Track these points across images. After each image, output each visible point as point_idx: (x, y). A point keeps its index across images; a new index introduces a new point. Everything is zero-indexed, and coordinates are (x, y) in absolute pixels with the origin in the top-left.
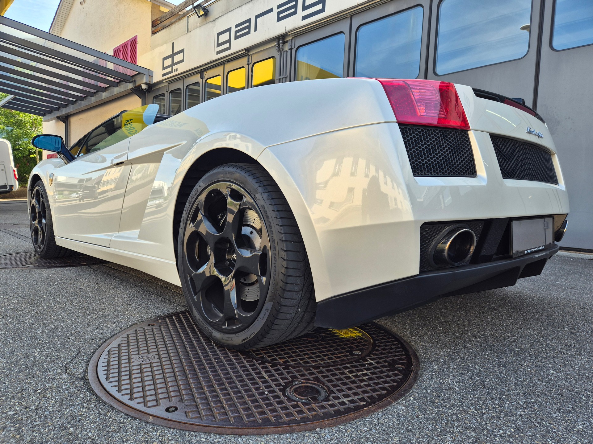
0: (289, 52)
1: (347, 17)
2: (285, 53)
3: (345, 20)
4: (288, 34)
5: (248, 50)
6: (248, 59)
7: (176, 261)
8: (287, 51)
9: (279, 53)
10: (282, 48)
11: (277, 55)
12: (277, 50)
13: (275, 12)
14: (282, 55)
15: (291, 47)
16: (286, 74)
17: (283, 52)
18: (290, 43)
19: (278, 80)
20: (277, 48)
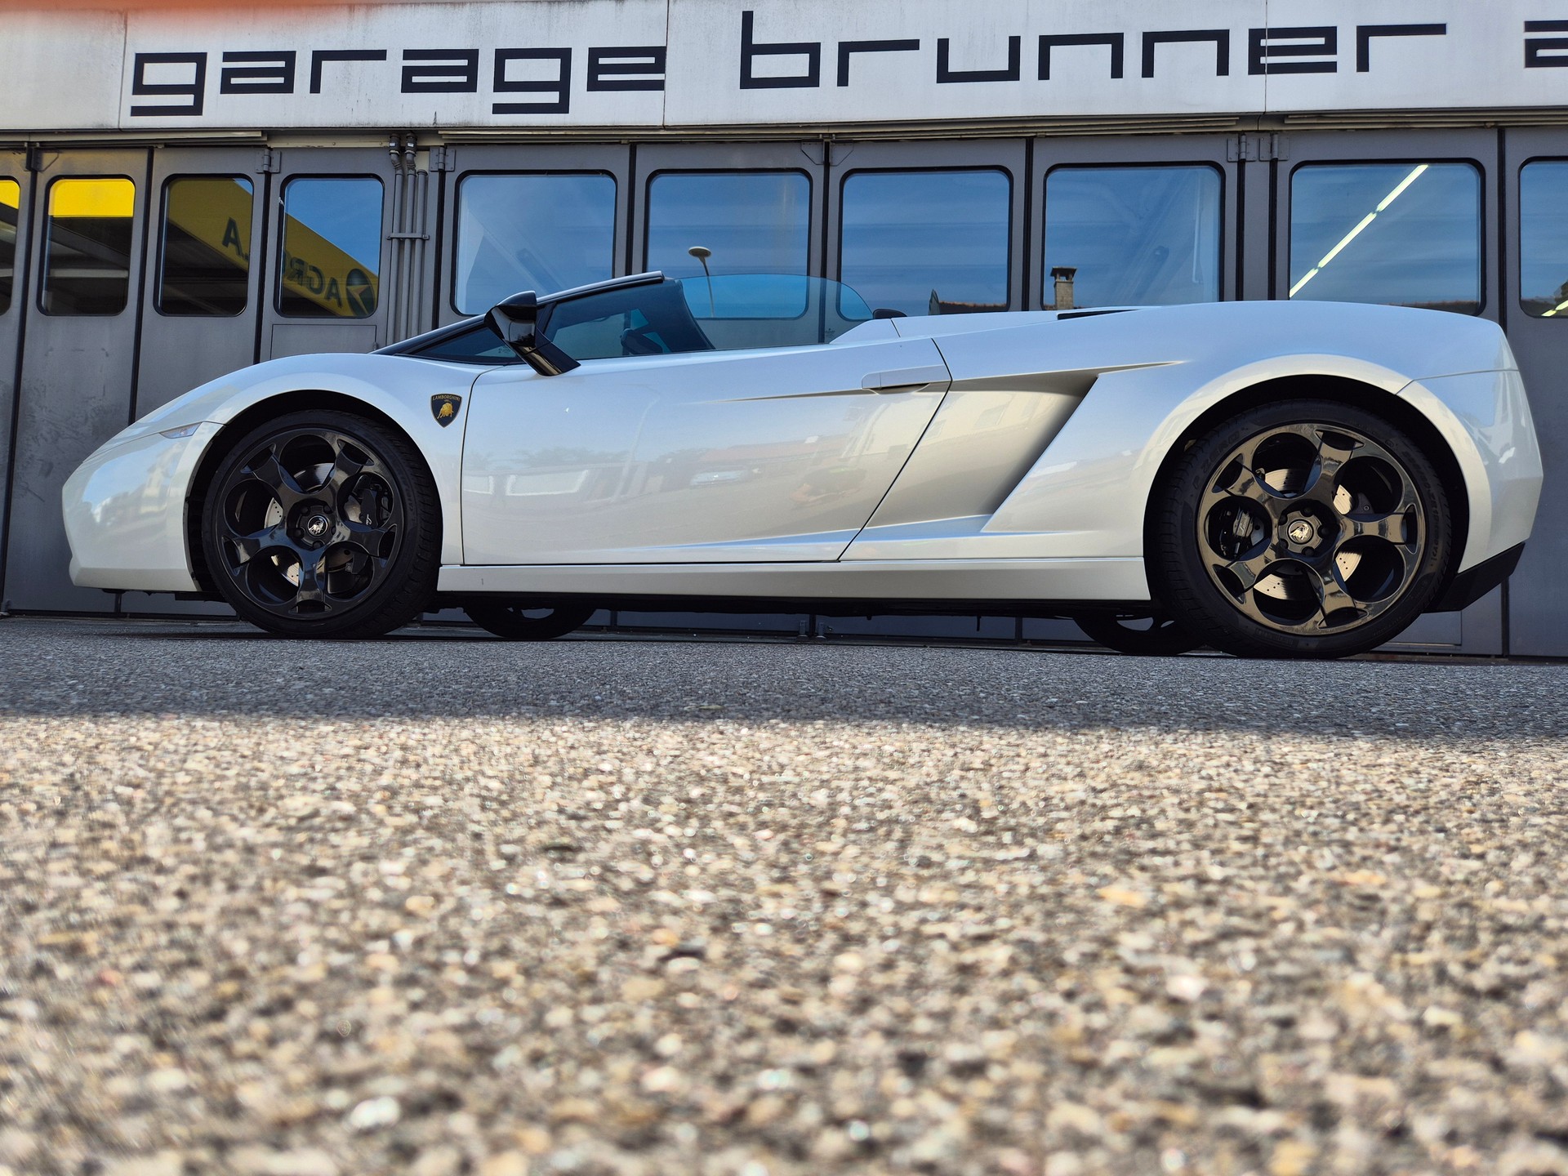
0: (434, 179)
1: (620, 143)
2: (421, 177)
3: (616, 148)
4: (440, 132)
5: (270, 133)
6: (266, 158)
7: (1145, 556)
8: (426, 174)
9: (399, 172)
10: (413, 162)
11: (387, 174)
12: (393, 162)
13: (395, 64)
14: (410, 179)
15: (441, 167)
16: (423, 232)
17: (413, 172)
18: (441, 156)
19: (395, 242)
20: (394, 157)
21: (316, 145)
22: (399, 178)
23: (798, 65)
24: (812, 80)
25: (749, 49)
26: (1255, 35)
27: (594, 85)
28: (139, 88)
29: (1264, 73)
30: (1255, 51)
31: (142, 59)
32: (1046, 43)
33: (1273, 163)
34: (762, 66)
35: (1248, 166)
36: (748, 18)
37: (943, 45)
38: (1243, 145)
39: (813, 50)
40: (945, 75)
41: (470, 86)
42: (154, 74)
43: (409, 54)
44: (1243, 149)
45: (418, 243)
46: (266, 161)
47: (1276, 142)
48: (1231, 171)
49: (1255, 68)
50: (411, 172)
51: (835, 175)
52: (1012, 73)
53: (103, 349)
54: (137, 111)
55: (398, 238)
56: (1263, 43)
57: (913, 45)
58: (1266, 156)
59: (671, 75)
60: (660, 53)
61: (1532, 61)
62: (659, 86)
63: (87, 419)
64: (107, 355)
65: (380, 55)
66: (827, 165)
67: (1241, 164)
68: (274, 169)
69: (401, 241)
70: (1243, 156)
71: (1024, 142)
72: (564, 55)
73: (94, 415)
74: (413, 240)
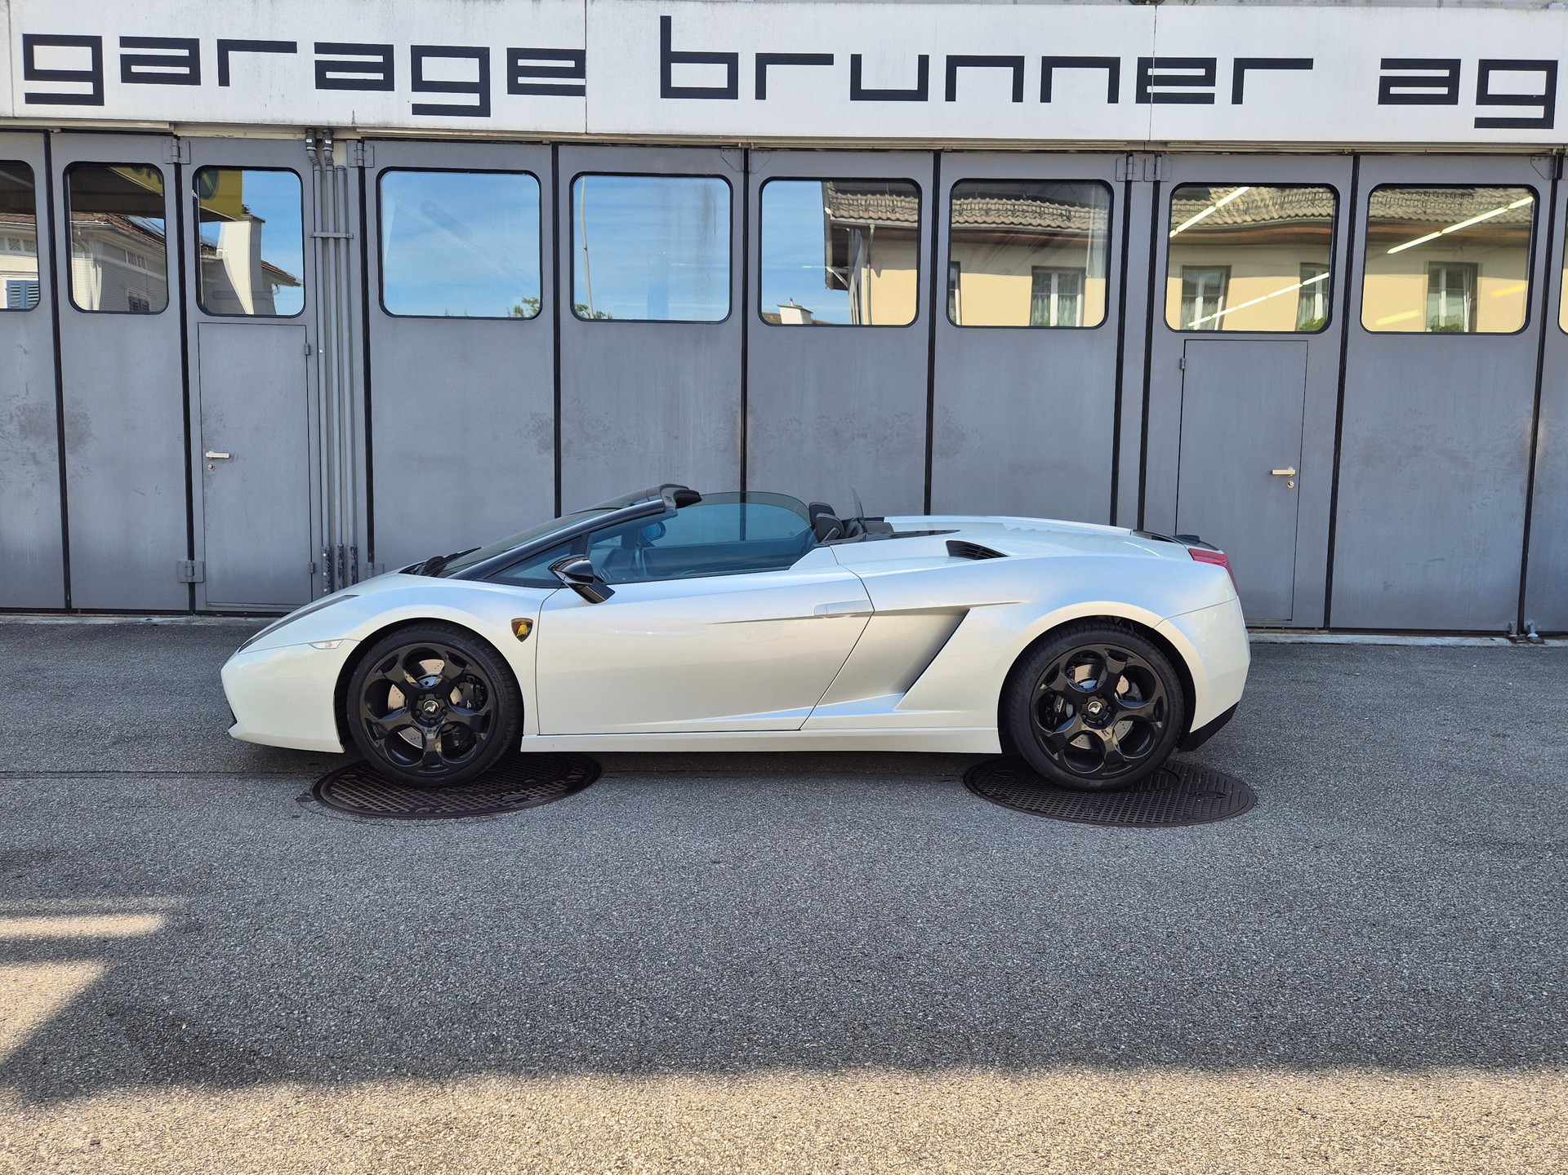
0: (354, 175)
1: (541, 143)
2: (340, 174)
3: (537, 149)
4: (358, 130)
5: (178, 124)
6: (175, 149)
7: (998, 727)
8: (344, 169)
9: (317, 168)
10: (331, 159)
11: (305, 170)
12: (311, 159)
13: (306, 59)
14: (330, 175)
15: (360, 164)
16: (347, 231)
17: (331, 168)
18: (360, 152)
19: (319, 241)
20: (312, 154)
21: (226, 135)
22: (317, 174)
23: (716, 76)
24: (731, 92)
25: (669, 58)
26: (1144, 64)
27: (514, 88)
28: (31, 73)
29: (1150, 102)
30: (1143, 80)
31: (30, 41)
32: (954, 63)
33: (1157, 184)
34: (682, 75)
35: (1133, 184)
36: (666, 22)
37: (856, 61)
38: (1130, 166)
39: (731, 60)
40: (858, 93)
41: (387, 85)
42: (46, 59)
43: (321, 48)
44: (1130, 171)
45: (343, 243)
46: (175, 153)
47: (1159, 164)
48: (1119, 190)
49: (1142, 97)
50: (330, 168)
51: (755, 182)
52: (921, 94)
53: (20, 346)
54: (32, 98)
55: (322, 238)
56: (1150, 72)
57: (827, 59)
58: (1150, 176)
59: (591, 80)
60: (579, 56)
61: (1385, 98)
62: (580, 91)
63: (11, 418)
64: (26, 352)
65: (290, 47)
66: (746, 172)
67: (1128, 183)
68: (182, 161)
69: (325, 240)
70: (1129, 178)
71: (931, 156)
72: (482, 54)
73: (19, 413)
74: (337, 240)
